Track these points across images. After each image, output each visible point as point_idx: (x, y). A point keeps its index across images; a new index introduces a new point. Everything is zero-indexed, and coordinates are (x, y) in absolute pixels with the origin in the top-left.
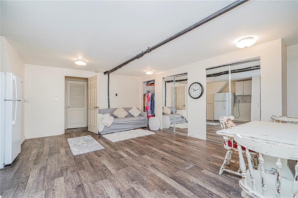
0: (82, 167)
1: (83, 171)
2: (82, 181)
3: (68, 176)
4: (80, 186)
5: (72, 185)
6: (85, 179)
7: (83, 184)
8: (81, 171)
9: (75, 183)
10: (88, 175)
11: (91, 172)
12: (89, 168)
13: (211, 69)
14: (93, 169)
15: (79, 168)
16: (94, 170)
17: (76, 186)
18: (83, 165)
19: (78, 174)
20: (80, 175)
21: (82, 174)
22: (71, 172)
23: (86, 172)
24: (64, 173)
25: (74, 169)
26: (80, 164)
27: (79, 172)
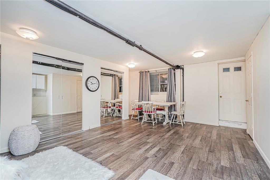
0: (200, 163)
1: (202, 159)
2: (208, 153)
3: (216, 162)
4: (211, 152)
5: (216, 155)
6: (205, 153)
7: (208, 151)
8: (204, 160)
9: (213, 155)
10: (201, 154)
11: (197, 154)
12: (195, 158)
13: (104, 69)
14: (193, 156)
15: (204, 164)
16: (193, 154)
17: (213, 153)
18: (198, 165)
19: (207, 159)
20: (206, 157)
21: (205, 157)
22: (213, 165)
23: (201, 157)
24: (220, 168)
25: (209, 166)
26: (200, 168)
27: (206, 160)
